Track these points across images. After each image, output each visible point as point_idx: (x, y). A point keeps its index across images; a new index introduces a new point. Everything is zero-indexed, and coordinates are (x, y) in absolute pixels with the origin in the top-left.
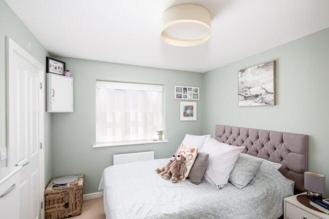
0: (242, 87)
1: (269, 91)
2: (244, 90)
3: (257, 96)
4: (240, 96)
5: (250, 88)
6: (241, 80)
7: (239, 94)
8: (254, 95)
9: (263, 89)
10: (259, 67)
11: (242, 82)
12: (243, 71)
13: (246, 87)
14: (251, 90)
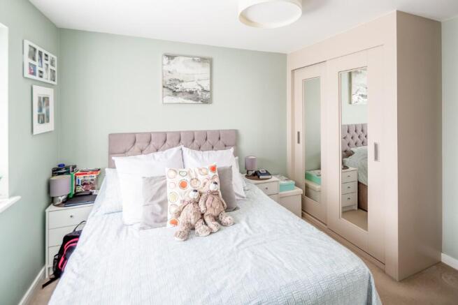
0: (169, 78)
1: (205, 89)
2: (173, 82)
3: (191, 92)
4: (165, 89)
5: (183, 81)
6: (166, 68)
7: (164, 87)
8: (188, 90)
9: (199, 85)
10: (194, 60)
11: (169, 72)
12: (171, 57)
13: (176, 80)
14: (183, 84)
